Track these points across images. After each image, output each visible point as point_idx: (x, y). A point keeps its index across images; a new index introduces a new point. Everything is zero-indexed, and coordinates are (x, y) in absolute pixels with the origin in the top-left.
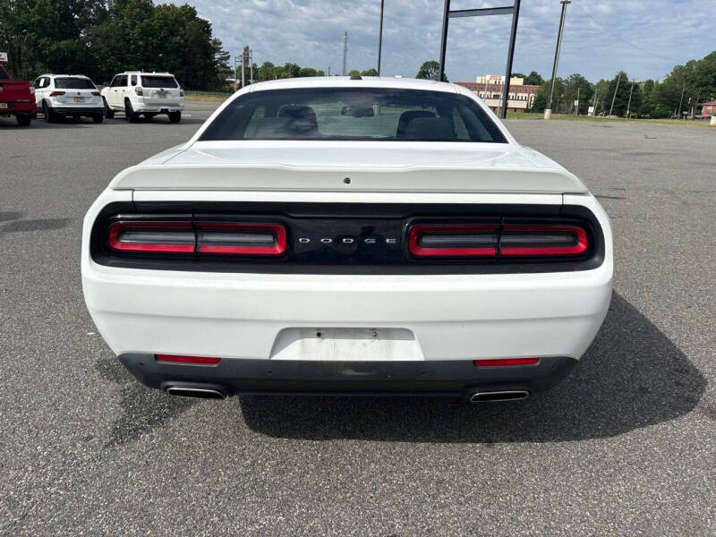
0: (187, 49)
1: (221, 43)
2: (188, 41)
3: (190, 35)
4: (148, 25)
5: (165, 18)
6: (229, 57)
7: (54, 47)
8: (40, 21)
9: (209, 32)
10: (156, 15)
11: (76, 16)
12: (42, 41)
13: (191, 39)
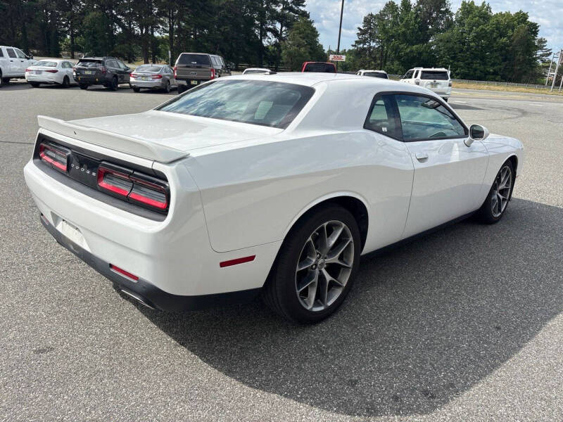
0: (511, 47)
1: (546, 41)
2: (513, 41)
3: (517, 35)
4: (483, 29)
5: (498, 23)
6: (550, 54)
7: (408, 50)
8: (404, 33)
9: (536, 33)
10: (491, 22)
11: (430, 27)
12: (402, 46)
13: (516, 39)
